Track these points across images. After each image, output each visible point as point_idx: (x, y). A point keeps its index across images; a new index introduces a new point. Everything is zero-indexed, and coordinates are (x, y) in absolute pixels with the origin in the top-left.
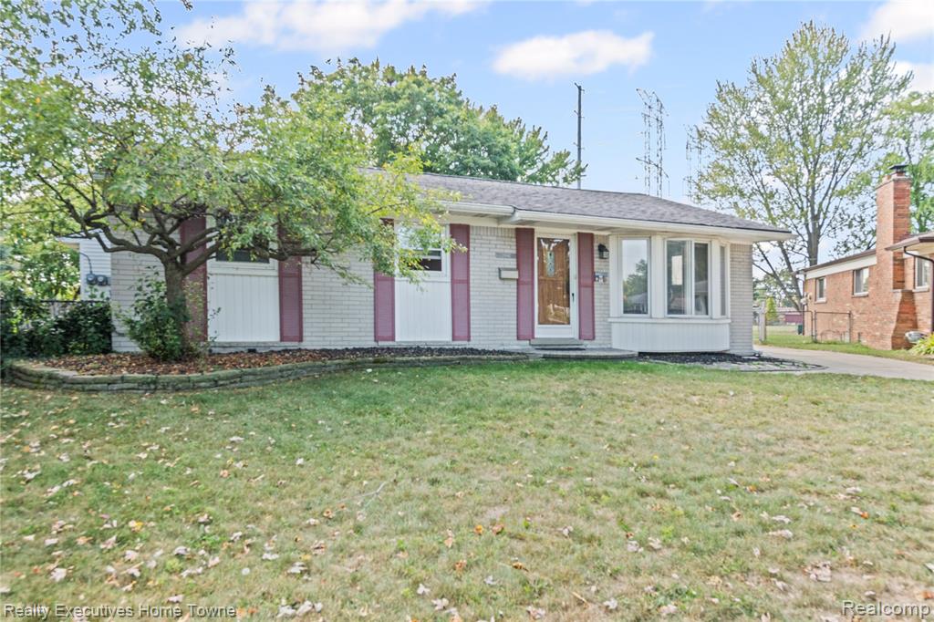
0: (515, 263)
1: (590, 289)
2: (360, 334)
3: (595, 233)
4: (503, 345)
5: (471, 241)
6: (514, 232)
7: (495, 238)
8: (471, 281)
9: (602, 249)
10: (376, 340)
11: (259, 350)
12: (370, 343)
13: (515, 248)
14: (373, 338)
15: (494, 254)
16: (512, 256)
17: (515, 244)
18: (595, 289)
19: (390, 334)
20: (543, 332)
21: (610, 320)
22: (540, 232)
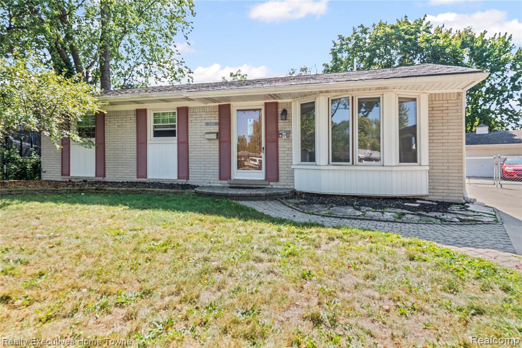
0: (218, 128)
1: (275, 143)
2: (130, 174)
3: (279, 101)
4: (210, 183)
5: (189, 116)
6: (218, 107)
7: (204, 113)
8: (189, 142)
9: (285, 112)
10: (138, 178)
11: (88, 181)
12: (134, 179)
13: (218, 118)
14: (136, 177)
15: (204, 123)
16: (216, 124)
17: (218, 116)
18: (279, 143)
19: (144, 174)
20: (238, 175)
21: (292, 167)
22: (235, 106)
